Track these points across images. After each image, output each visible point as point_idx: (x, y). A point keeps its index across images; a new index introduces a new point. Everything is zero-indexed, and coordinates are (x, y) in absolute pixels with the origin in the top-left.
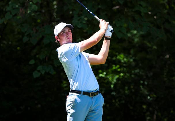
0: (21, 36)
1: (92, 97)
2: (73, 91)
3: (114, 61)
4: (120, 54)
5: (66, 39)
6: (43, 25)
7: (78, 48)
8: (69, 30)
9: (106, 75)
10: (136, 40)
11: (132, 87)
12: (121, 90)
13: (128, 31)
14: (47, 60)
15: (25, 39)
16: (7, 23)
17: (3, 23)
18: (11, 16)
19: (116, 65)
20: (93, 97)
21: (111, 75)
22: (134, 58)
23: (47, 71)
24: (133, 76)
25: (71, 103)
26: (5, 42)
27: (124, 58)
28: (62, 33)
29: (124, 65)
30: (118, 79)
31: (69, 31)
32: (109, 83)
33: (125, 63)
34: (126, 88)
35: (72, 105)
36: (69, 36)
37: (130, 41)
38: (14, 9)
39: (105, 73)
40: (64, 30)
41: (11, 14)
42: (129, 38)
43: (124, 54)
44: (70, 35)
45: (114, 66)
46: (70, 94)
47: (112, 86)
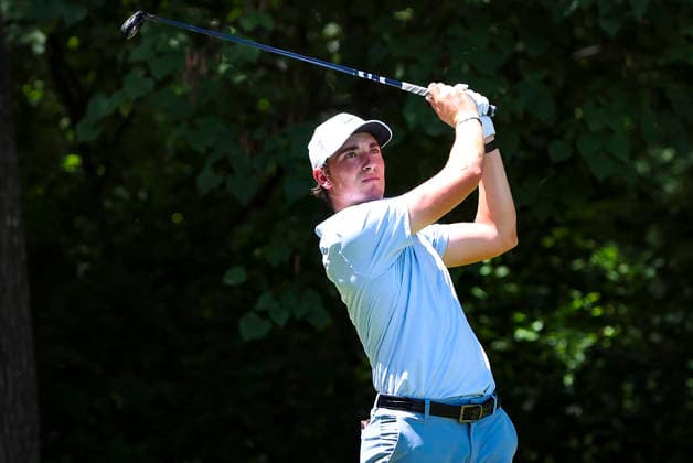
0: (187, 169)
1: (469, 425)
2: (387, 402)
3: (579, 273)
4: (601, 244)
5: (359, 182)
6: (282, 124)
7: (403, 218)
8: (371, 145)
9: (542, 333)
10: (670, 187)
11: (651, 385)
12: (605, 398)
13: (639, 148)
14: (297, 267)
15: (207, 181)
16: (133, 114)
17: (117, 113)
18: (150, 84)
19: (584, 294)
20: (473, 425)
21: (563, 333)
22: (659, 263)
23: (299, 316)
24: (655, 338)
25: (382, 450)
26: (120, 191)
27: (617, 265)
28: (342, 157)
29: (621, 291)
30: (593, 353)
31: (374, 151)
32: (556, 367)
33: (622, 281)
34: (628, 387)
35: (386, 459)
36: (371, 171)
37: (646, 190)
38: (160, 54)
39: (538, 326)
40: (349, 145)
41: (148, 75)
42: (641, 178)
43: (621, 245)
44: (378, 167)
45: (576, 294)
46: (377, 412)
47: (569, 380)
